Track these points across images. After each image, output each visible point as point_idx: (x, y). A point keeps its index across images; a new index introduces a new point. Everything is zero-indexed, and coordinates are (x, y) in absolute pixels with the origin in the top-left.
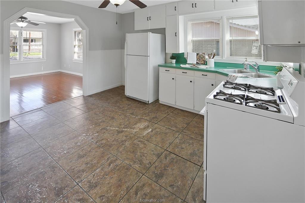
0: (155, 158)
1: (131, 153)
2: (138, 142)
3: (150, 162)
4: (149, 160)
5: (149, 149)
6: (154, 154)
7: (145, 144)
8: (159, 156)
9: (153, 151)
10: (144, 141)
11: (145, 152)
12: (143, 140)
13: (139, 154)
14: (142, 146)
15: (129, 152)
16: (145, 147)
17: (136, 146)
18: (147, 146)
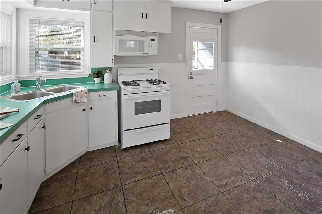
0: (179, 171)
1: (201, 187)
2: (187, 199)
3: (185, 170)
4: (185, 172)
5: (179, 183)
6: (177, 175)
7: (179, 191)
8: (174, 171)
9: (176, 178)
10: (178, 196)
11: (185, 181)
12: (178, 199)
13: (193, 182)
14: (185, 191)
15: (203, 189)
16: (182, 187)
17: (193, 194)
18: (178, 187)
